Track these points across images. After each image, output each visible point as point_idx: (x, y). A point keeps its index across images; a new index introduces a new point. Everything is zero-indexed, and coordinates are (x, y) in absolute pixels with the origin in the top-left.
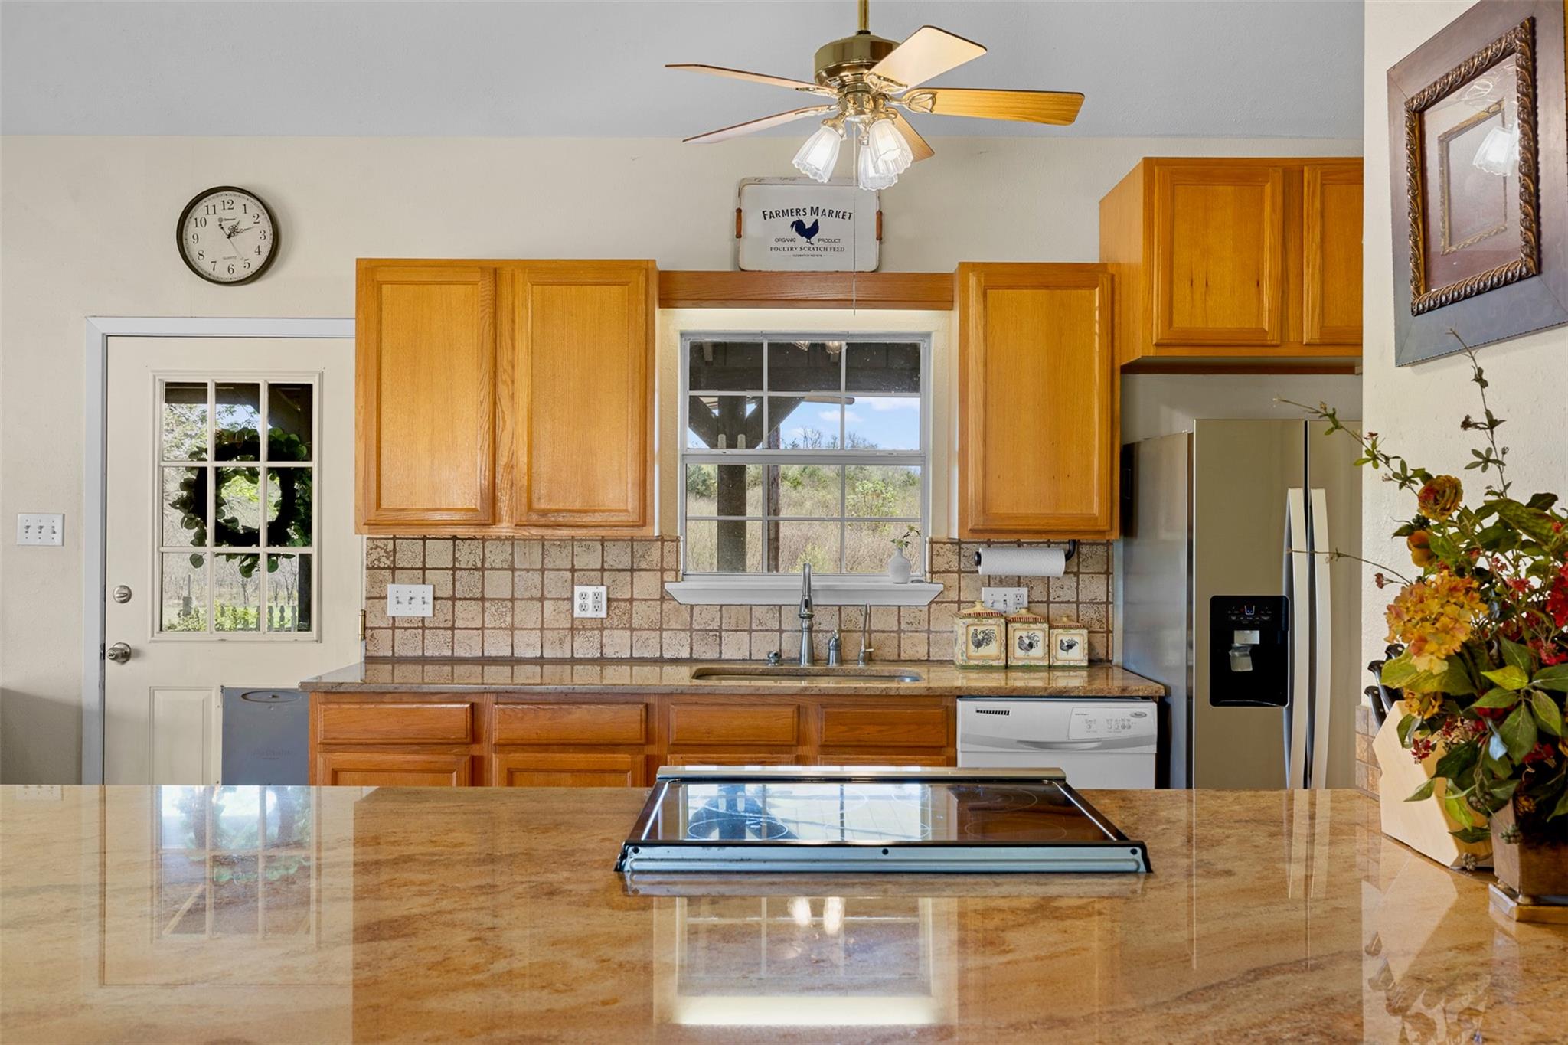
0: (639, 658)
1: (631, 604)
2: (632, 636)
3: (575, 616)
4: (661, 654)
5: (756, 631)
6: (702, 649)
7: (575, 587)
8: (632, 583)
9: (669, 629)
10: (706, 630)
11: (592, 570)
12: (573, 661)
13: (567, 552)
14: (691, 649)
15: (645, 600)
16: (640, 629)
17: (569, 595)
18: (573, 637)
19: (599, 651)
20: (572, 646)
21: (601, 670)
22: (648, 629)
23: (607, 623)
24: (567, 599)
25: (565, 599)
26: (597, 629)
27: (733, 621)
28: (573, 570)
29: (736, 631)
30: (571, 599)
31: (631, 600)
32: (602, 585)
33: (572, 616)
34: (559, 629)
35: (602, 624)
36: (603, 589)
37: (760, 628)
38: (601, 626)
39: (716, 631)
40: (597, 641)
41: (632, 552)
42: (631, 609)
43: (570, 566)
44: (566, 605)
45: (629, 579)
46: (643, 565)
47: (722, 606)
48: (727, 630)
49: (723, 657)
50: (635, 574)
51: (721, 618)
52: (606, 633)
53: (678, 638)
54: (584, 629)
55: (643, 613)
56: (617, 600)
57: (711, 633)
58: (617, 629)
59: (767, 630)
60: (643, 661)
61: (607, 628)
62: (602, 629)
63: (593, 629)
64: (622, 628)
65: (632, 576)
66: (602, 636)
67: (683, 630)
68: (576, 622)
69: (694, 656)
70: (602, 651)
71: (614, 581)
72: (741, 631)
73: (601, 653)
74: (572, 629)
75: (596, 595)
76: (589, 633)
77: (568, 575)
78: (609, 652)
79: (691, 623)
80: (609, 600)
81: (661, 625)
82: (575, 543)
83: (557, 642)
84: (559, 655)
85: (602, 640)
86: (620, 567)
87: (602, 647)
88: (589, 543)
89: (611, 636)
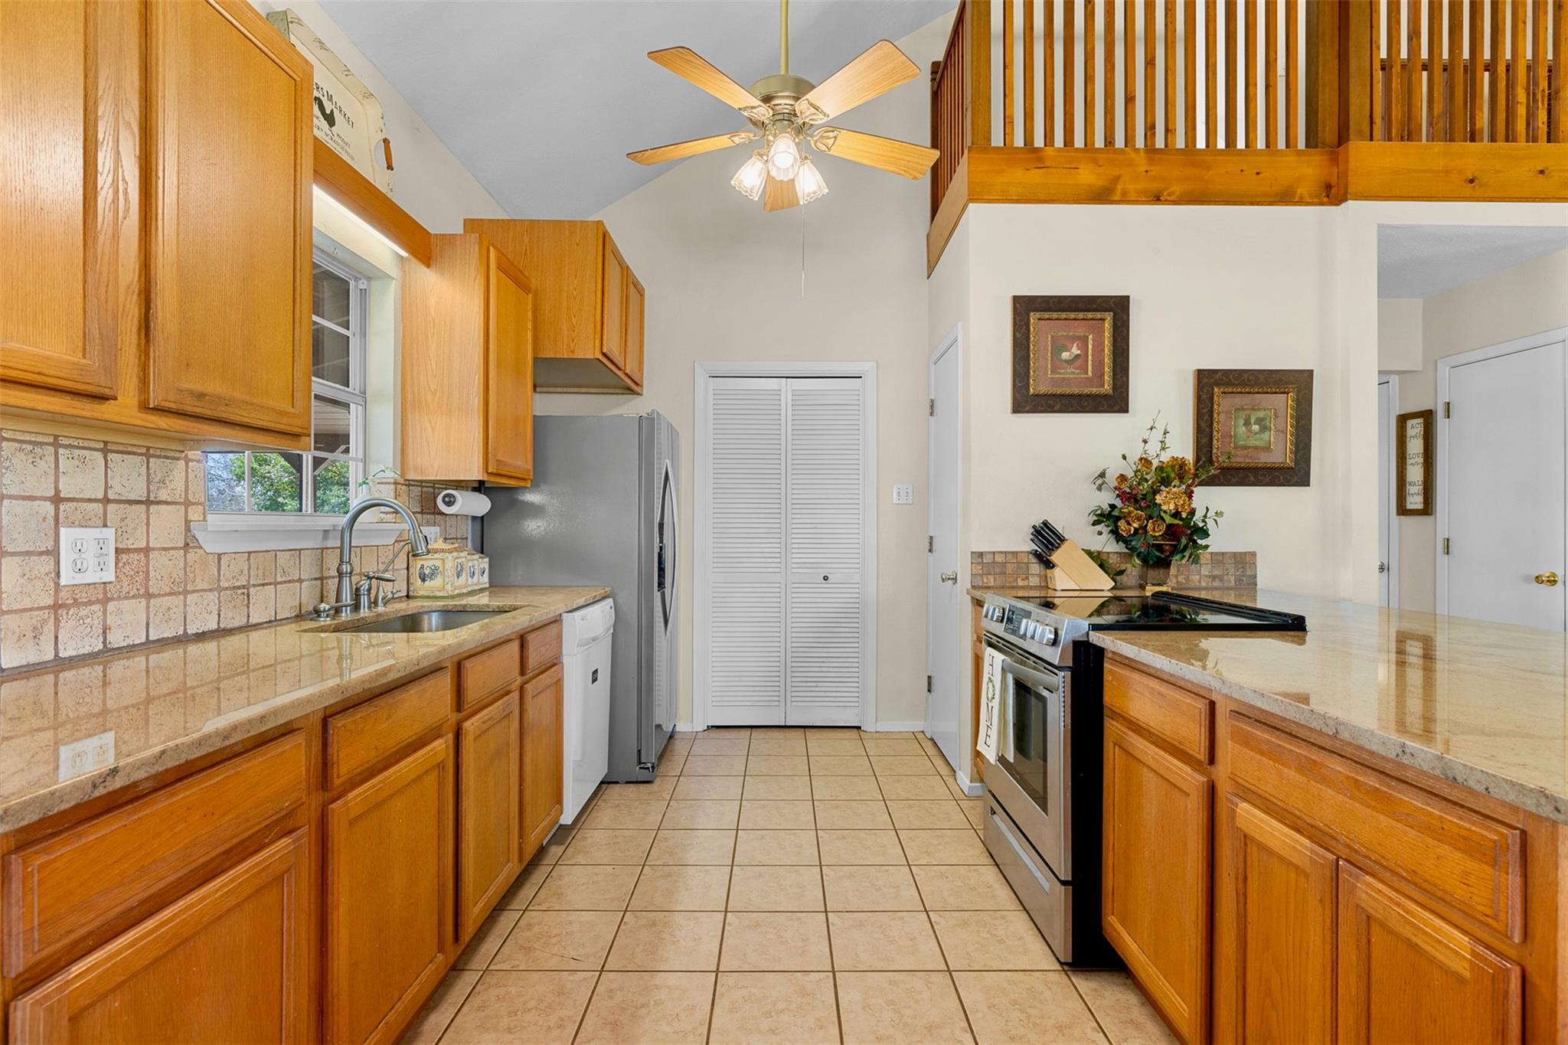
0: (158, 640)
1: (147, 557)
2: (148, 607)
3: (63, 582)
4: (185, 629)
5: (280, 583)
6: (230, 615)
7: (63, 531)
8: (148, 524)
9: (194, 591)
10: (234, 588)
11: (90, 500)
12: (60, 664)
13: (46, 464)
14: (219, 615)
15: (165, 549)
16: (159, 595)
17: (50, 545)
18: (57, 621)
19: (101, 639)
20: (56, 638)
21: (104, 671)
22: (170, 594)
23: (112, 591)
24: (47, 553)
25: (41, 554)
26: (98, 601)
27: (261, 574)
28: (57, 500)
29: (263, 585)
30: (55, 553)
31: (147, 550)
32: (105, 526)
33: (57, 584)
34: (31, 609)
35: (105, 593)
36: (109, 533)
37: (284, 579)
38: (104, 595)
39: (244, 587)
40: (97, 623)
41: (148, 475)
42: (147, 564)
43: (51, 493)
44: (45, 564)
45: (144, 517)
46: (163, 495)
47: (250, 553)
48: (254, 586)
49: (251, 621)
50: (153, 508)
51: (249, 570)
52: (111, 606)
53: (205, 602)
54: (76, 603)
55: (164, 568)
56: (128, 551)
57: (239, 591)
58: (126, 598)
59: (289, 581)
60: (164, 643)
61: (112, 599)
62: (105, 601)
63: (90, 603)
64: (134, 597)
65: (148, 511)
66: (105, 613)
67: (211, 590)
68: (63, 594)
69: (222, 626)
70: (105, 639)
71: (122, 520)
72: (267, 584)
73: (104, 642)
74: (56, 607)
75: (101, 543)
76: (84, 611)
77: (49, 508)
78: (116, 639)
79: (219, 580)
80: (118, 551)
81: (186, 585)
82: (61, 451)
83: (30, 634)
84: (33, 658)
85: (105, 620)
86: (133, 497)
87: (104, 632)
88: (85, 452)
89: (119, 610)
